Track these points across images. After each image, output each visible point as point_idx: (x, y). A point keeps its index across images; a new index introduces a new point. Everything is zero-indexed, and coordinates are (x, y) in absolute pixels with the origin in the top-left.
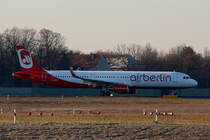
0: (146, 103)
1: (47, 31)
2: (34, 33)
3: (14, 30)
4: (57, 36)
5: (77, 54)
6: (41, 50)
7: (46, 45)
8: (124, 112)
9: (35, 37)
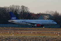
0: (55, 30)
1: (23, 6)
2: (19, 7)
3: (13, 6)
4: (26, 8)
5: (33, 14)
6: (21, 12)
7: (23, 11)
8: (48, 33)
9: (19, 8)
